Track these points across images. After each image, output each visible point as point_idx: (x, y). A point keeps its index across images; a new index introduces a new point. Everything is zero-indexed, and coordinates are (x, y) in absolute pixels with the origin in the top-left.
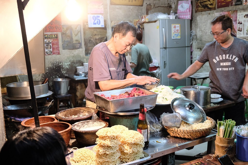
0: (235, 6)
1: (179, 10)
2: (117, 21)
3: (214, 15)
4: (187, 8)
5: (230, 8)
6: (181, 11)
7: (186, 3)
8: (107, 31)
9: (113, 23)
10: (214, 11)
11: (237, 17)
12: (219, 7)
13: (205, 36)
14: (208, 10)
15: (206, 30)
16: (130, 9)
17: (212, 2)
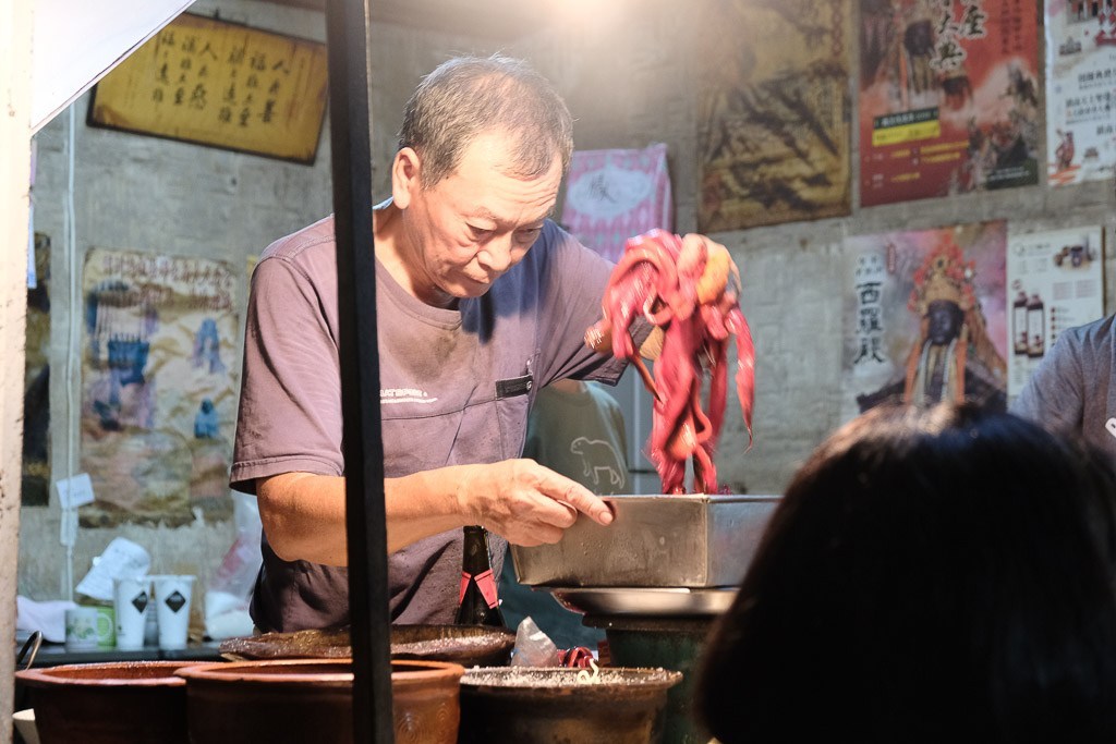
0: (986, 194)
1: (574, 213)
2: (129, 252)
3: (841, 250)
4: (642, 196)
5: (954, 204)
6: (592, 223)
7: (631, 169)
8: (54, 324)
9: (98, 261)
10: (842, 221)
11: (1003, 267)
12: (871, 199)
13: (772, 396)
14: (797, 214)
15: (782, 352)
16: (228, 179)
17: (820, 167)
